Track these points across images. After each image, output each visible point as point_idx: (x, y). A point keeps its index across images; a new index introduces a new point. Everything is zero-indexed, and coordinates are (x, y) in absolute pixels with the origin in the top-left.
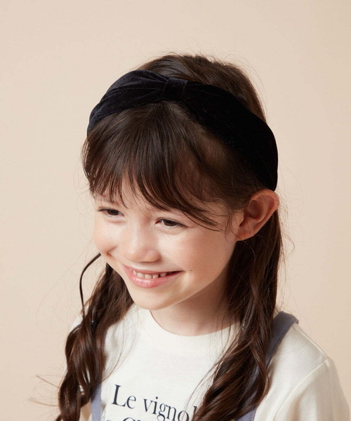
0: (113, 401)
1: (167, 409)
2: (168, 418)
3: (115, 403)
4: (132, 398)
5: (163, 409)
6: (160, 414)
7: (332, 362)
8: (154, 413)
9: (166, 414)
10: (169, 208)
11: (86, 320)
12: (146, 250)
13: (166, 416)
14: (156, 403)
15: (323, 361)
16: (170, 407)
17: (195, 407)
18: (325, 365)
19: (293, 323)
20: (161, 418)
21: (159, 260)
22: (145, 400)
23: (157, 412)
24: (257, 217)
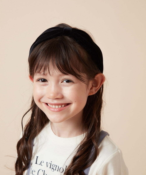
0: (35, 163)
1: (55, 166)
2: (55, 170)
3: (36, 163)
4: (42, 162)
5: (53, 166)
6: (52, 168)
7: (121, 151)
8: (50, 168)
9: (54, 168)
10: (68, 74)
11: (24, 137)
12: (58, 94)
13: (55, 169)
14: (51, 164)
15: (117, 150)
16: (56, 166)
17: (66, 166)
18: (118, 152)
19: (106, 135)
20: (53, 170)
21: (63, 98)
22: (47, 163)
23: (51, 167)
24: (96, 86)
